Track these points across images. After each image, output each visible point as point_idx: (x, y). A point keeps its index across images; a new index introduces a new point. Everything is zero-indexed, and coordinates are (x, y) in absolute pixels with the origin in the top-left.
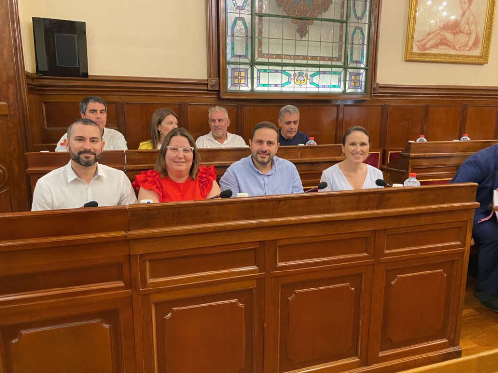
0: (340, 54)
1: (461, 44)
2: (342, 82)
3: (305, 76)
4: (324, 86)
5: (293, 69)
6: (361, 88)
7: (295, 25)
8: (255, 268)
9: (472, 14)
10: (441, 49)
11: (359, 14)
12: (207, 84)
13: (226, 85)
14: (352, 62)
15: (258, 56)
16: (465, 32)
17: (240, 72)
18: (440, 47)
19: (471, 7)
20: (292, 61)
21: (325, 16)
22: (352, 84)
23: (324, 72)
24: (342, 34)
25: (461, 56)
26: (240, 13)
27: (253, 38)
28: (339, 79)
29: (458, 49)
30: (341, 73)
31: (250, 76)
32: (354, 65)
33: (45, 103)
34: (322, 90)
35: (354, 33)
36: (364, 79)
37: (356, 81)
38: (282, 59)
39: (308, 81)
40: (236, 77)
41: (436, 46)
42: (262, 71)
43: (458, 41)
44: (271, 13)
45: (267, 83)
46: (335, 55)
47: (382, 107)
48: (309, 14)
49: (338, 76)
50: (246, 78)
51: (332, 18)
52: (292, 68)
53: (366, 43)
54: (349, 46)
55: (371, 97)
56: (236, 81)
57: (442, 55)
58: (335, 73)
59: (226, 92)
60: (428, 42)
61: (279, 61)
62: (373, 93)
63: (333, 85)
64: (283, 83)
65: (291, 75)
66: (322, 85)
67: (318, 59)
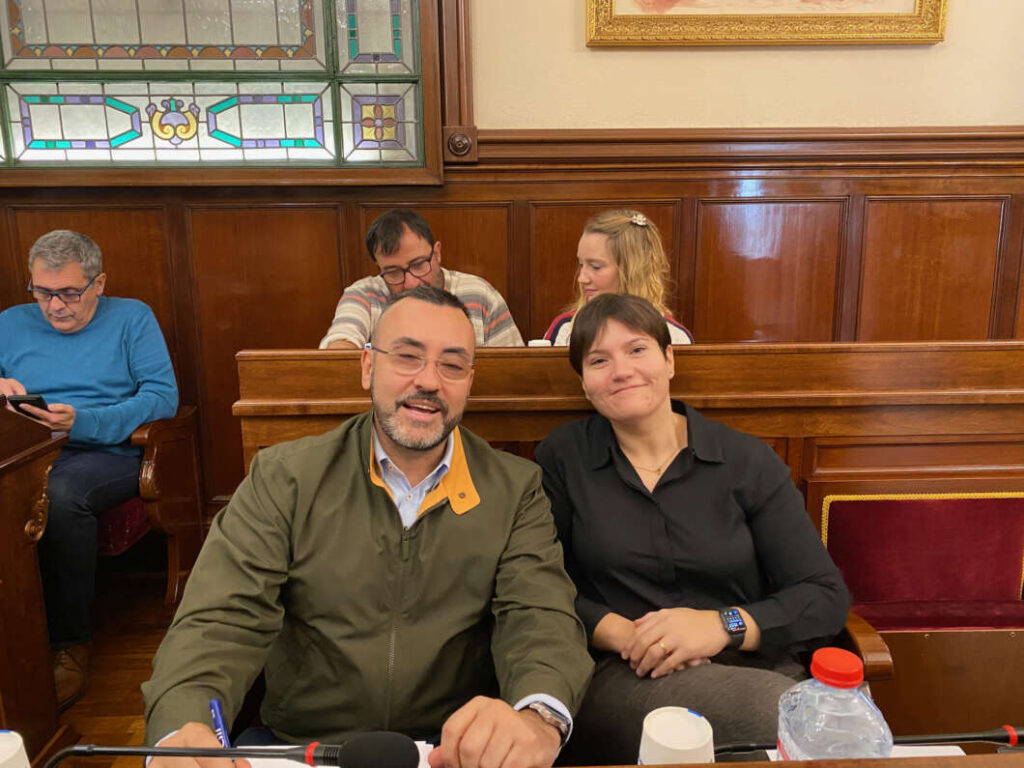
0: (308, 33)
2: (329, 128)
3: (189, 111)
4: (261, 143)
5: (145, 92)
6: (402, 147)
14: (359, 58)
15: (14, 52)
20: (135, 65)
22: (369, 133)
23: (255, 96)
25: (824, 19)
28: (315, 118)
30: (319, 97)
32: (370, 69)
34: (256, 155)
36: (411, 114)
38: (98, 58)
39: (203, 128)
42: (37, 100)
47: (505, 207)
49: (309, 107)
52: (140, 87)
55: (439, 176)
58: (296, 99)
61: (88, 65)
63: (295, 140)
64: (111, 136)
65: (138, 110)
66: (256, 140)
67: (228, 53)
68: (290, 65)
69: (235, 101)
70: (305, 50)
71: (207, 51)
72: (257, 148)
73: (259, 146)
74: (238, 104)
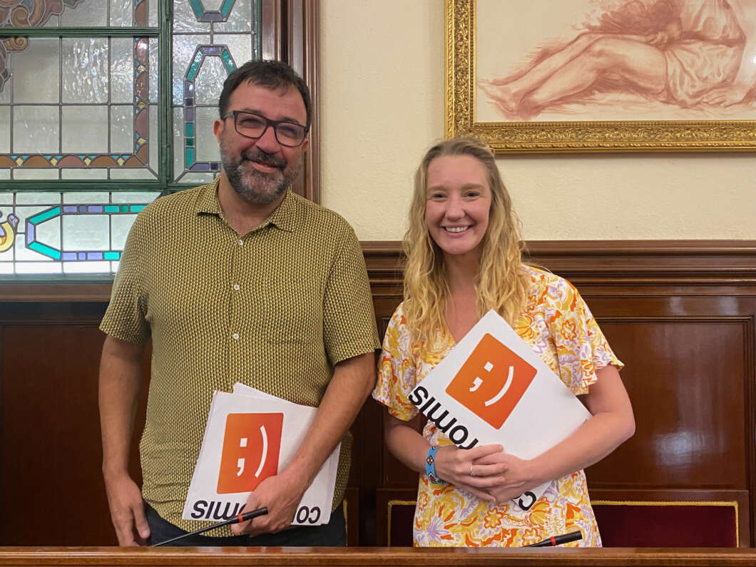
3: (8, 221)
4: (84, 256)
11: (213, 4)
14: (194, 167)
23: (79, 206)
24: (147, 74)
34: (75, 269)
39: (21, 238)
43: (685, 71)
48: (9, 17)
54: (180, 114)
57: (615, 127)
58: (124, 209)
66: (78, 253)
69: (58, 210)
70: (137, 159)
71: (32, 160)
72: (78, 260)
73: (80, 259)
74: (61, 215)
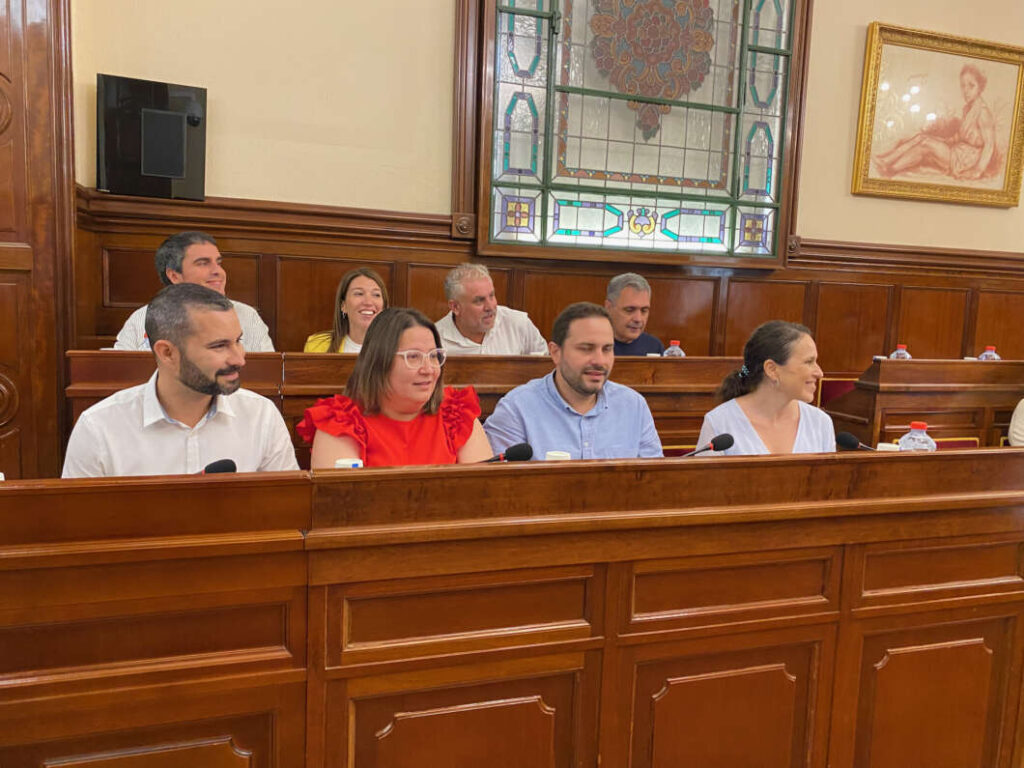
0: (724, 174)
1: (965, 165)
2: (727, 231)
4: (689, 239)
5: (628, 203)
6: (764, 246)
7: (633, 112)
8: (583, 624)
9: (986, 108)
10: (924, 174)
11: (763, 97)
12: (450, 226)
13: (489, 228)
14: (749, 192)
15: (558, 171)
16: (972, 142)
17: (519, 203)
18: (924, 170)
19: (983, 94)
20: (626, 186)
21: (695, 97)
22: (747, 236)
23: (689, 210)
24: (729, 135)
25: (964, 190)
26: (523, 85)
27: (549, 135)
28: (721, 225)
29: (959, 176)
30: (724, 213)
31: (538, 212)
32: (752, 198)
33: (109, 251)
34: (684, 246)
35: (752, 133)
36: (770, 227)
37: (755, 230)
38: (606, 180)
39: (658, 226)
40: (512, 214)
41: (913, 167)
42: (565, 203)
43: (958, 159)
44: (587, 87)
45: (574, 227)
46: (715, 177)
47: (808, 286)
48: (661, 93)
49: (718, 218)
50: (530, 215)
51: (710, 103)
52: (626, 200)
53: (775, 154)
54: (743, 159)
55: (784, 265)
56: (511, 221)
57: (928, 186)
58: (712, 213)
59: (489, 243)
60: (899, 158)
61: (600, 184)
62: (790, 258)
63: (708, 238)
64: (605, 228)
65: (622, 214)
66: (687, 237)
67: (679, 182)
68: (712, 193)
69: (678, 212)
71: (669, 181)
72: (686, 241)
74: (680, 214)
